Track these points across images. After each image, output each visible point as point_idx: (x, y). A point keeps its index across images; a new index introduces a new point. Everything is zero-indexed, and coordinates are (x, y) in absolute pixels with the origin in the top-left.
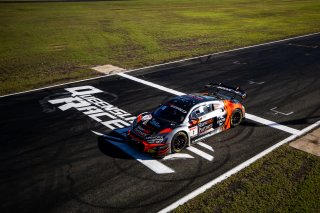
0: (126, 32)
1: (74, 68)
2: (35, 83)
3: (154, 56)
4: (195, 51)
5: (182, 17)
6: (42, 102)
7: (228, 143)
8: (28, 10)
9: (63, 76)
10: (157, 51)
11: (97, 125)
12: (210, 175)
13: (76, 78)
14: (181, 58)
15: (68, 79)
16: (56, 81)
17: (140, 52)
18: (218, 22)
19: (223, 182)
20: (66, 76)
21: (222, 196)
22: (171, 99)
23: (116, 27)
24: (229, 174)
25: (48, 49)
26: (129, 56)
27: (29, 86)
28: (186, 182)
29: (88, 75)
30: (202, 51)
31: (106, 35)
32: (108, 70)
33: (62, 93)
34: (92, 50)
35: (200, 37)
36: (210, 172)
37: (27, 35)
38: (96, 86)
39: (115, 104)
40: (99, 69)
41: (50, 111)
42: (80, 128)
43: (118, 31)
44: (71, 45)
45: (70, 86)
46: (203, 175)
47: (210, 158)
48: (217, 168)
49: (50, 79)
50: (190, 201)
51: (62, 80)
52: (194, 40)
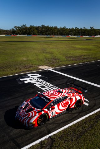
0: (52, 53)
1: (31, 67)
2: (15, 72)
3: (64, 63)
4: (81, 61)
5: (75, 48)
6: (17, 80)
7: (95, 98)
8: (13, 45)
9: (26, 70)
10: (65, 61)
11: (39, 89)
12: (87, 112)
13: (31, 71)
14: (75, 64)
15: (28, 71)
16: (23, 72)
17: (58, 61)
18: (90, 50)
19: (93, 115)
20: (27, 70)
21: (92, 121)
22: (71, 80)
23: (48, 51)
24: (95, 112)
25: (21, 59)
26: (53, 62)
27: (12, 73)
28: (77, 114)
29: (36, 70)
30: (84, 61)
31: (44, 54)
32: (44, 68)
33: (25, 76)
34: (38, 60)
35: (83, 55)
36: (87, 110)
37: (13, 54)
38: (39, 74)
39: (47, 81)
40: (41, 67)
41: (21, 83)
42: (32, 90)
43: (49, 53)
44: (30, 58)
45: (29, 74)
46: (84, 112)
47: (87, 104)
48: (90, 109)
49: (21, 71)
50: (78, 122)
51: (26, 71)
52: (80, 57)
